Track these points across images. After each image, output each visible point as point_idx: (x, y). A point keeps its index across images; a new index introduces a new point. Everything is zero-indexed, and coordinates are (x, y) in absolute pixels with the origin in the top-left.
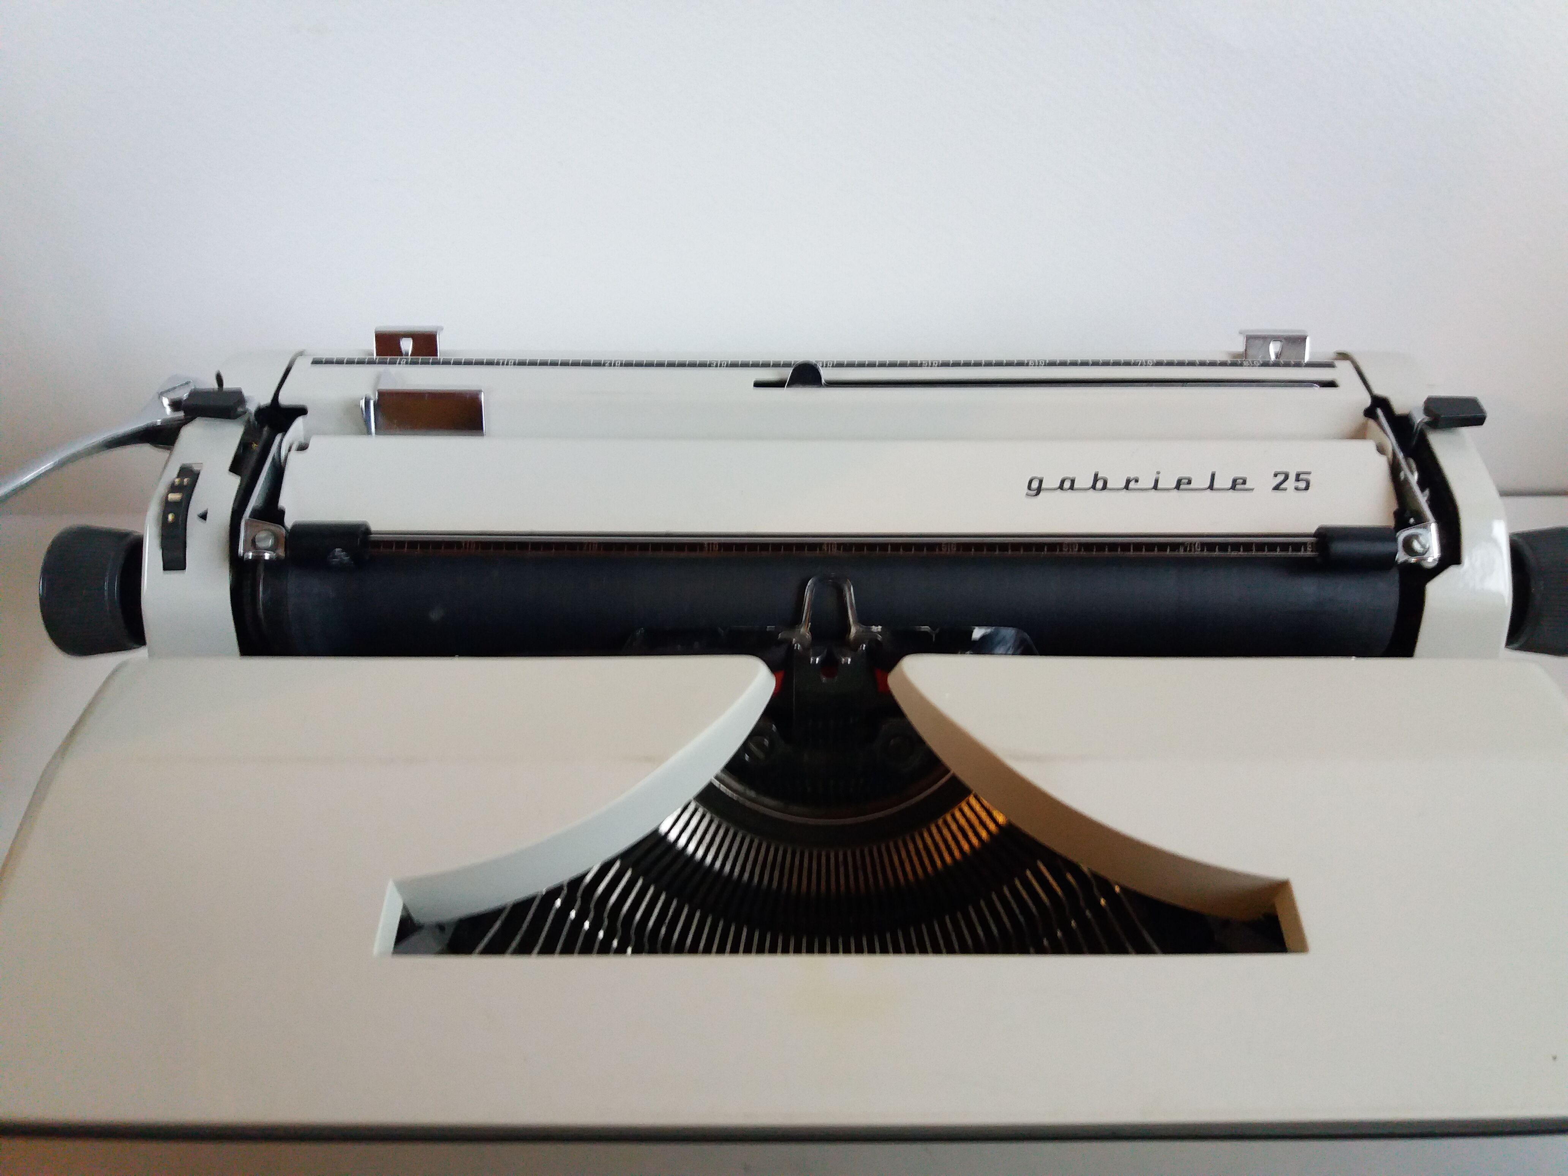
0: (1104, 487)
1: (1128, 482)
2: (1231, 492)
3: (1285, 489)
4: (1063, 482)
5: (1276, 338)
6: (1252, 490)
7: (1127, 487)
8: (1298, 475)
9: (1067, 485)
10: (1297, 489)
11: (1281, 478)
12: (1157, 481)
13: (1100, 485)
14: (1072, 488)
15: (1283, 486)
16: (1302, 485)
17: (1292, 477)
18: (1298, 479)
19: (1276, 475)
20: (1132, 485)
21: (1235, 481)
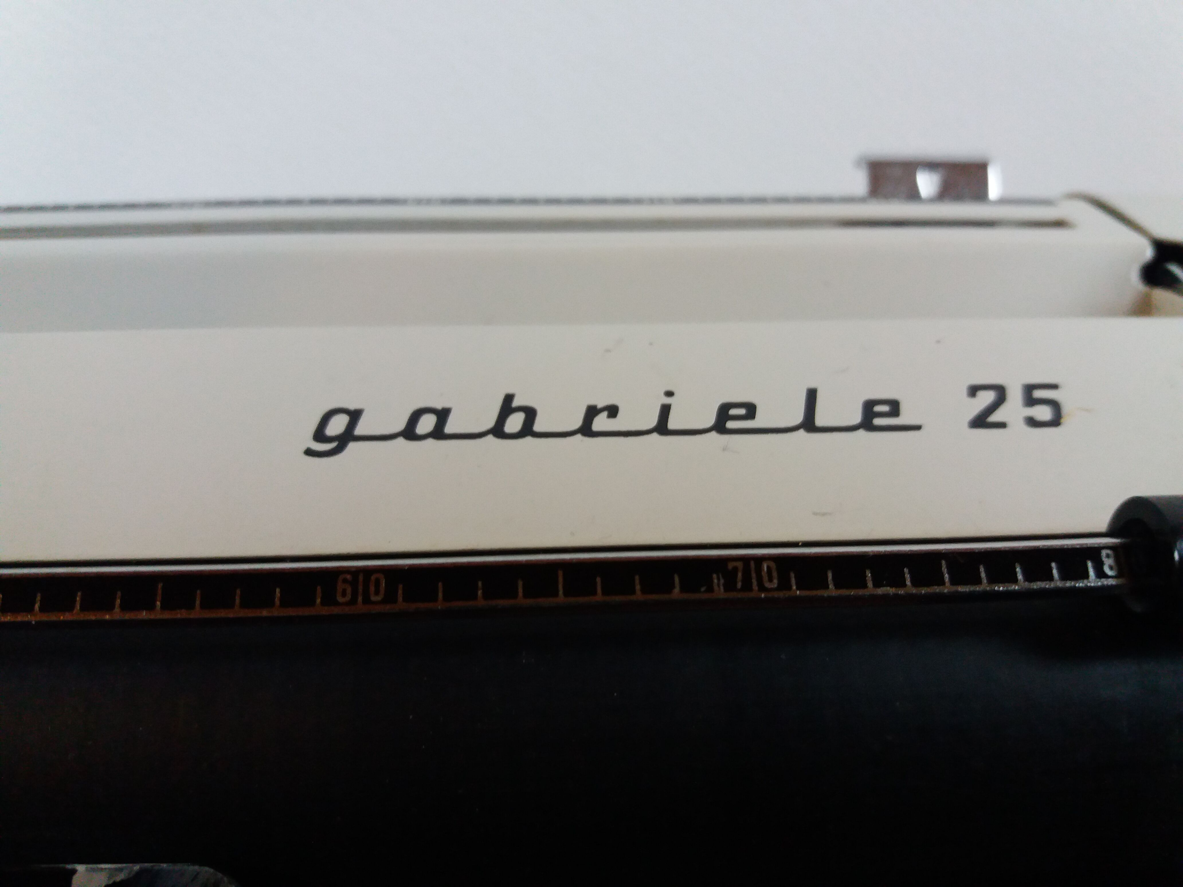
0: (527, 430)
1: (592, 412)
2: (861, 433)
3: (1002, 425)
4: (416, 416)
5: (931, 166)
6: (918, 428)
7: (586, 430)
8: (1029, 389)
9: (426, 424)
10: (1032, 422)
11: (987, 398)
12: (665, 410)
13: (514, 423)
14: (438, 433)
15: (994, 418)
16: (1044, 413)
17: (1015, 396)
18: (1030, 401)
19: (973, 391)
20: (601, 423)
21: (869, 407)
